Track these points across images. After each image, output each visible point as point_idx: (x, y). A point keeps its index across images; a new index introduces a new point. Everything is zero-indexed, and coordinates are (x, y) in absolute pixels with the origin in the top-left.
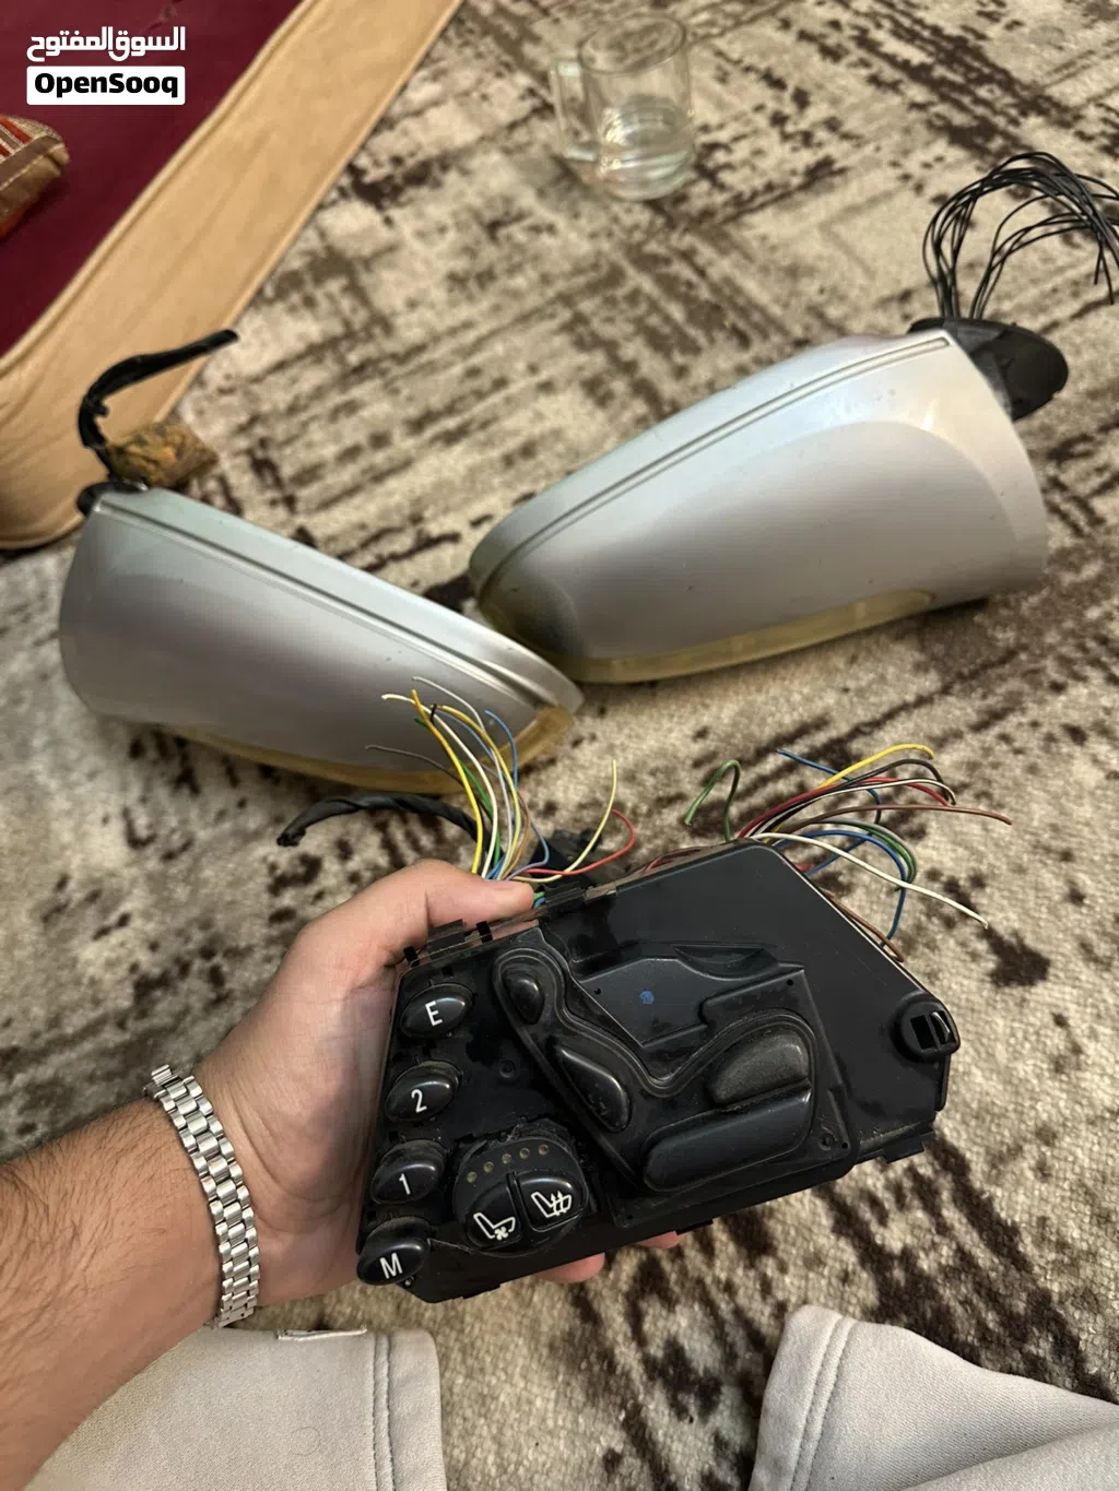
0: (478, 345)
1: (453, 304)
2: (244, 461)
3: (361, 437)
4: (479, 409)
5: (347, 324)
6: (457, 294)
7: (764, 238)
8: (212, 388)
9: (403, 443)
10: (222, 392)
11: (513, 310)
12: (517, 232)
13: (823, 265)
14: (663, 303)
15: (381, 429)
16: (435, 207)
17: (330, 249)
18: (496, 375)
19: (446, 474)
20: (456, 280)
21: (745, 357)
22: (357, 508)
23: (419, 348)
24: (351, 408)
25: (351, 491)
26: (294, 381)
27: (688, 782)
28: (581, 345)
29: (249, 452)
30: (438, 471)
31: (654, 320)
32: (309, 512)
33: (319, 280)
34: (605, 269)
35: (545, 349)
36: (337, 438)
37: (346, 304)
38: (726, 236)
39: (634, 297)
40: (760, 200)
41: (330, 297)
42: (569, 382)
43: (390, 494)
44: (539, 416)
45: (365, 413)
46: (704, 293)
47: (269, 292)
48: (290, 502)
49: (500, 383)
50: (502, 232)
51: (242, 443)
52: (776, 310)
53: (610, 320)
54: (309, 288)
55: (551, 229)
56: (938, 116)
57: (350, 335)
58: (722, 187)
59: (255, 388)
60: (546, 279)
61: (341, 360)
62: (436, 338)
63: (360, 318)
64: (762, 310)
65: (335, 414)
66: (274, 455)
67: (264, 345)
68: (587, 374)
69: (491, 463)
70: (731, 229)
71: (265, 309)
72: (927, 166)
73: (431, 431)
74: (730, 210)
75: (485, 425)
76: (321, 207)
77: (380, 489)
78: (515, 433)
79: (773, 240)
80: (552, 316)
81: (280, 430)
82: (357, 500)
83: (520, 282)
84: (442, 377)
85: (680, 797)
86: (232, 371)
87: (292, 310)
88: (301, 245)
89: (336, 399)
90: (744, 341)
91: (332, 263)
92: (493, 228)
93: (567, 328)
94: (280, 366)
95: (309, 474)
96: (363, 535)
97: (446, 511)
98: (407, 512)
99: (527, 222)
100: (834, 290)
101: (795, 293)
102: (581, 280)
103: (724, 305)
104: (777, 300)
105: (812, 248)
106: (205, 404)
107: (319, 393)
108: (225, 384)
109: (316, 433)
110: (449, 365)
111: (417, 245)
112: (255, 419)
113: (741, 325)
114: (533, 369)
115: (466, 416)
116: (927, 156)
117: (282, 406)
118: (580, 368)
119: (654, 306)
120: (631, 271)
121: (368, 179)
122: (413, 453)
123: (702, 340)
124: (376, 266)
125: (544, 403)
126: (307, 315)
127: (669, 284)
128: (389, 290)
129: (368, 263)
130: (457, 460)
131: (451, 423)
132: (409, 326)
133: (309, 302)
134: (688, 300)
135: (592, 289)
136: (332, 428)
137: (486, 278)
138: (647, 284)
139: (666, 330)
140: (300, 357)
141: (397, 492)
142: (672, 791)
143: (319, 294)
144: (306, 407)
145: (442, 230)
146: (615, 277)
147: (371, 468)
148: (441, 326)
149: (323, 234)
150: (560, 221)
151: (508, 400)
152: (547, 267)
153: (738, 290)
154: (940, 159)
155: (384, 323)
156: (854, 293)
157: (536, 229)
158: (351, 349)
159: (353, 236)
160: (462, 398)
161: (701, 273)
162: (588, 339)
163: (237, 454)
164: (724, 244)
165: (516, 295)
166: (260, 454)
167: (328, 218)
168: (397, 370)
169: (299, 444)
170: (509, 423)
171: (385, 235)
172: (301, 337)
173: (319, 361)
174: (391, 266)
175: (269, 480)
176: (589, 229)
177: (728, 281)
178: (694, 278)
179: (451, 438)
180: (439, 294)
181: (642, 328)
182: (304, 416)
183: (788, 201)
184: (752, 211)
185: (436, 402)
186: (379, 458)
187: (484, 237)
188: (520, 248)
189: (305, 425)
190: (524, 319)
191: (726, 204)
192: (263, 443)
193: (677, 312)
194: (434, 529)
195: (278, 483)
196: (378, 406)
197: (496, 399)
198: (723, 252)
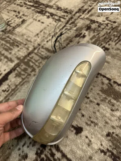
38: (13, 33)
56: (36, 11)
70: (13, 32)
72: (36, 17)
74: (13, 29)
79: (19, 32)
105: (24, 31)
116: (36, 16)
154: (38, 16)
164: (13, 34)
183: (20, 26)
198: (13, 35)
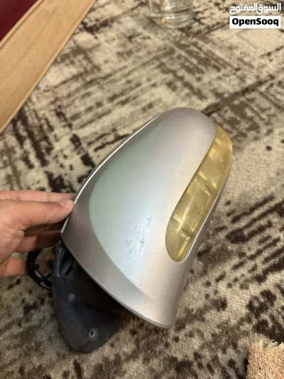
0: (130, 73)
1: (120, 61)
2: (53, 113)
3: (93, 104)
4: (132, 93)
5: (85, 68)
6: (120, 58)
7: (219, 38)
8: (41, 90)
9: (107, 105)
10: (45, 91)
11: (139, 63)
12: (138, 39)
13: (240, 46)
14: (189, 58)
15: (99, 101)
16: (111, 33)
17: (78, 47)
18: (136, 82)
19: (123, 115)
20: (120, 54)
21: (220, 74)
22: (94, 127)
23: (110, 75)
24: (89, 94)
25: (91, 122)
26: (69, 87)
27: (226, 221)
28: (164, 72)
29: (55, 110)
30: (120, 114)
31: (187, 64)
32: (77, 129)
33: (75, 56)
34: (168, 49)
35: (152, 74)
36: (85, 104)
37: (84, 63)
39: (179, 57)
40: (215, 27)
41: (79, 61)
42: (161, 84)
43: (104, 122)
44: (153, 95)
45: (93, 96)
46: (202, 55)
47: (59, 60)
48: (70, 126)
49: (138, 85)
50: (133, 39)
51: (53, 107)
52: (227, 60)
53: (173, 64)
54: (72, 58)
55: (149, 38)
57: (86, 72)
58: (203, 24)
59: (56, 90)
60: (149, 53)
61: (84, 79)
62: (115, 72)
63: (89, 67)
64: (223, 60)
65: (83, 97)
66: (63, 111)
67: (58, 76)
68: (167, 81)
69: (138, 111)
71: (58, 65)
73: (116, 101)
75: (134, 98)
76: (74, 34)
77: (101, 121)
78: (146, 100)
80: (153, 64)
81: (65, 103)
82: (93, 124)
83: (141, 54)
84: (119, 84)
85: (224, 228)
86: (48, 85)
87: (67, 65)
88: (68, 46)
89: (83, 92)
90: (218, 69)
91: (78, 50)
92: (130, 38)
93: (158, 67)
94: (64, 82)
95: (76, 116)
96: (96, 136)
97: (124, 127)
98: (111, 127)
99: (141, 36)
100: (245, 53)
101: (232, 54)
102: (161, 53)
103: (210, 59)
104: (227, 57)
106: (39, 95)
107: (77, 90)
108: (46, 89)
109: (77, 103)
110: (120, 80)
111: (106, 44)
112: (56, 99)
113: (216, 64)
114: (149, 80)
115: (127, 96)
117: (65, 95)
118: (165, 79)
119: (186, 60)
120: (177, 49)
121: (88, 26)
122: (111, 108)
123: (204, 69)
124: (93, 51)
125: (154, 90)
126: (72, 66)
127: (190, 53)
128: (98, 58)
129: (91, 50)
130: (126, 110)
131: (123, 98)
132: (106, 68)
133: (72, 63)
134: (197, 57)
135: (165, 55)
136: (83, 101)
137: (129, 53)
138: (183, 53)
139: (192, 67)
140: (70, 79)
141: (106, 122)
142: (221, 226)
143: (75, 60)
144: (73, 95)
145: (114, 39)
146: (172, 51)
147: (97, 114)
148: (116, 68)
149: (75, 42)
150: (152, 35)
151: (142, 90)
152: (150, 49)
153: (213, 54)
155: (97, 68)
156: (252, 54)
157: (144, 38)
158: (87, 76)
159: (86, 43)
160: (125, 90)
161: (200, 49)
162: (166, 70)
163: (51, 111)
165: (140, 57)
166: (59, 110)
167: (76, 37)
168: (102, 82)
169: (72, 107)
170: (143, 97)
171: (95, 42)
172: (70, 73)
173: (77, 80)
174: (98, 51)
175: (62, 119)
176: (161, 37)
177: (210, 51)
178: (198, 51)
179: (123, 103)
180: (115, 59)
181: (183, 66)
182: (72, 98)
184: (214, 30)
185: (117, 91)
186: (100, 110)
187: (127, 41)
188: (140, 44)
189: (73, 101)
190: (144, 65)
191: (205, 29)
192: (60, 107)
193: (194, 61)
194: (121, 133)
195: (65, 119)
196: (97, 94)
197: (138, 89)
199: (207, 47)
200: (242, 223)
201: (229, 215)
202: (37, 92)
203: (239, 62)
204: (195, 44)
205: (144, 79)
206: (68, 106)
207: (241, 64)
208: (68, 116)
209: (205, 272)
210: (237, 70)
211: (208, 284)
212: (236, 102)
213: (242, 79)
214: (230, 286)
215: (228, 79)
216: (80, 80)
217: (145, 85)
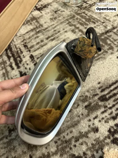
0: (55, 27)
2: (23, 46)
3: (39, 41)
4: (56, 35)
5: (36, 26)
6: (51, 21)
9: (45, 41)
10: (19, 37)
11: (60, 22)
12: (59, 12)
14: (81, 19)
15: (42, 39)
16: (47, 10)
17: (33, 17)
18: (58, 31)
20: (51, 19)
21: (95, 25)
23: (47, 28)
24: (38, 37)
25: (38, 49)
26: (29, 34)
27: (98, 91)
28: (70, 26)
29: (24, 44)
30: (51, 45)
31: (81, 21)
32: (32, 52)
33: (32, 21)
34: (72, 16)
35: (65, 27)
37: (36, 24)
39: (77, 19)
41: (34, 23)
42: (69, 31)
44: (65, 36)
45: (40, 38)
46: (87, 17)
47: (25, 23)
48: (30, 51)
49: (59, 32)
50: (57, 12)
51: (22, 43)
52: (99, 19)
53: (74, 22)
54: (31, 22)
55: (64, 11)
59: (24, 36)
60: (64, 18)
61: (36, 31)
62: (49, 27)
63: (38, 25)
64: (97, 19)
65: (35, 38)
66: (27, 44)
67: (25, 30)
68: (72, 29)
70: (90, 9)
71: (25, 25)
73: (49, 39)
75: (57, 38)
76: (32, 12)
77: (43, 48)
78: (62, 38)
80: (66, 22)
81: (28, 41)
82: (39, 50)
83: (60, 18)
84: (50, 32)
86: (21, 34)
87: (29, 25)
88: (29, 17)
89: (35, 36)
90: (95, 23)
92: (56, 12)
93: (68, 24)
94: (27, 32)
95: (32, 47)
96: (41, 55)
99: (60, 11)
100: (107, 15)
102: (69, 17)
103: (91, 18)
104: (98, 17)
107: (33, 35)
108: (20, 36)
109: (33, 41)
110: (51, 30)
111: (45, 15)
112: (24, 40)
113: (94, 21)
114: (64, 29)
115: (55, 37)
117: (28, 38)
118: (71, 29)
119: (80, 20)
120: (76, 15)
121: (38, 8)
122: (47, 42)
123: (88, 23)
124: (40, 18)
125: (66, 34)
126: (31, 25)
127: (82, 17)
128: (42, 21)
129: (39, 18)
130: (54, 43)
131: (52, 38)
132: (45, 25)
133: (31, 24)
134: (85, 18)
135: (71, 18)
136: (35, 40)
137: (55, 18)
138: (79, 17)
139: (83, 23)
140: (30, 31)
141: (45, 48)
142: (96, 93)
143: (32, 23)
144: (31, 38)
145: (49, 13)
146: (74, 16)
147: (41, 45)
148: (50, 25)
149: (32, 15)
150: (65, 10)
152: (64, 16)
155: (41, 25)
157: (62, 11)
158: (37, 29)
159: (36, 15)
160: (53, 34)
161: (87, 15)
163: (22, 45)
164: (89, 11)
165: (60, 20)
166: (25, 44)
167: (33, 13)
168: (44, 31)
169: (30, 43)
171: (41, 14)
172: (30, 28)
173: (33, 31)
174: (42, 18)
175: (26, 48)
176: (69, 11)
177: (91, 15)
178: (85, 15)
179: (52, 40)
180: (49, 21)
181: (79, 23)
182: (31, 39)
185: (50, 35)
186: (42, 44)
187: (54, 13)
188: (60, 14)
189: (31, 40)
190: (62, 23)
191: (88, 6)
192: (25, 43)
193: (84, 20)
195: (28, 48)
196: (41, 36)
197: (59, 34)
199: (89, 14)
200: (106, 92)
201: (99, 88)
202: (16, 37)
203: (104, 19)
204: (84, 13)
205: (62, 29)
206: (29, 42)
207: (105, 20)
208: (29, 46)
209: (88, 115)
210: (103, 23)
211: (90, 120)
212: (103, 37)
213: (106, 27)
214: (100, 121)
215: (99, 27)
216: (34, 31)
217: (62, 32)
